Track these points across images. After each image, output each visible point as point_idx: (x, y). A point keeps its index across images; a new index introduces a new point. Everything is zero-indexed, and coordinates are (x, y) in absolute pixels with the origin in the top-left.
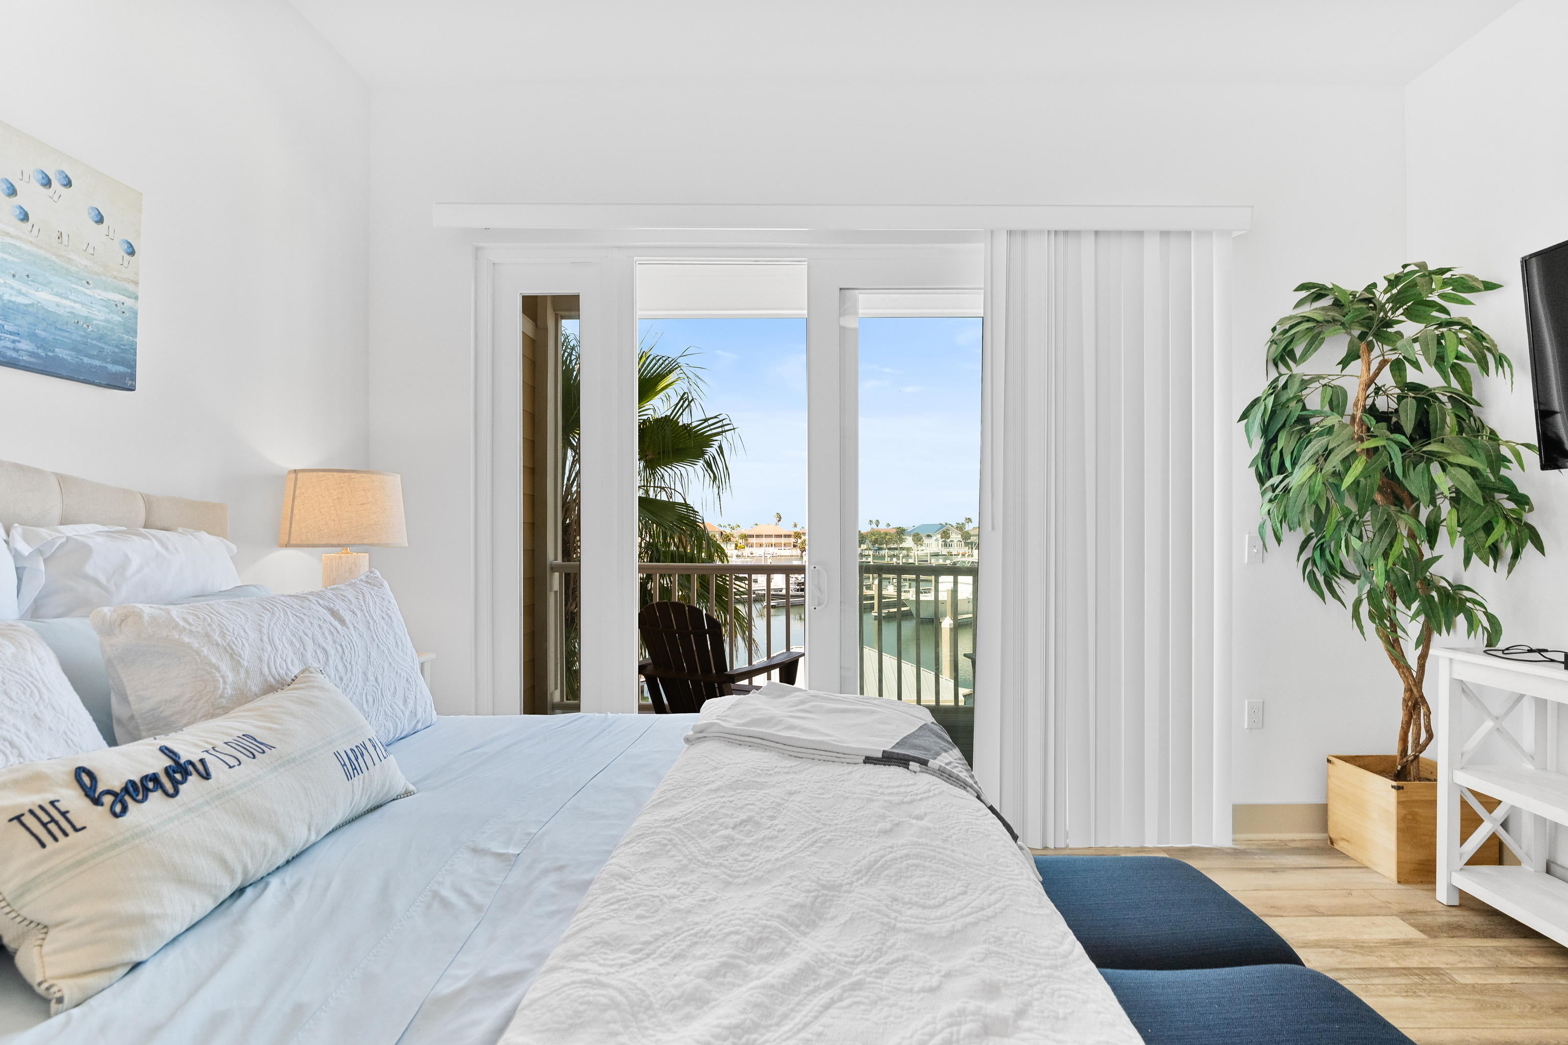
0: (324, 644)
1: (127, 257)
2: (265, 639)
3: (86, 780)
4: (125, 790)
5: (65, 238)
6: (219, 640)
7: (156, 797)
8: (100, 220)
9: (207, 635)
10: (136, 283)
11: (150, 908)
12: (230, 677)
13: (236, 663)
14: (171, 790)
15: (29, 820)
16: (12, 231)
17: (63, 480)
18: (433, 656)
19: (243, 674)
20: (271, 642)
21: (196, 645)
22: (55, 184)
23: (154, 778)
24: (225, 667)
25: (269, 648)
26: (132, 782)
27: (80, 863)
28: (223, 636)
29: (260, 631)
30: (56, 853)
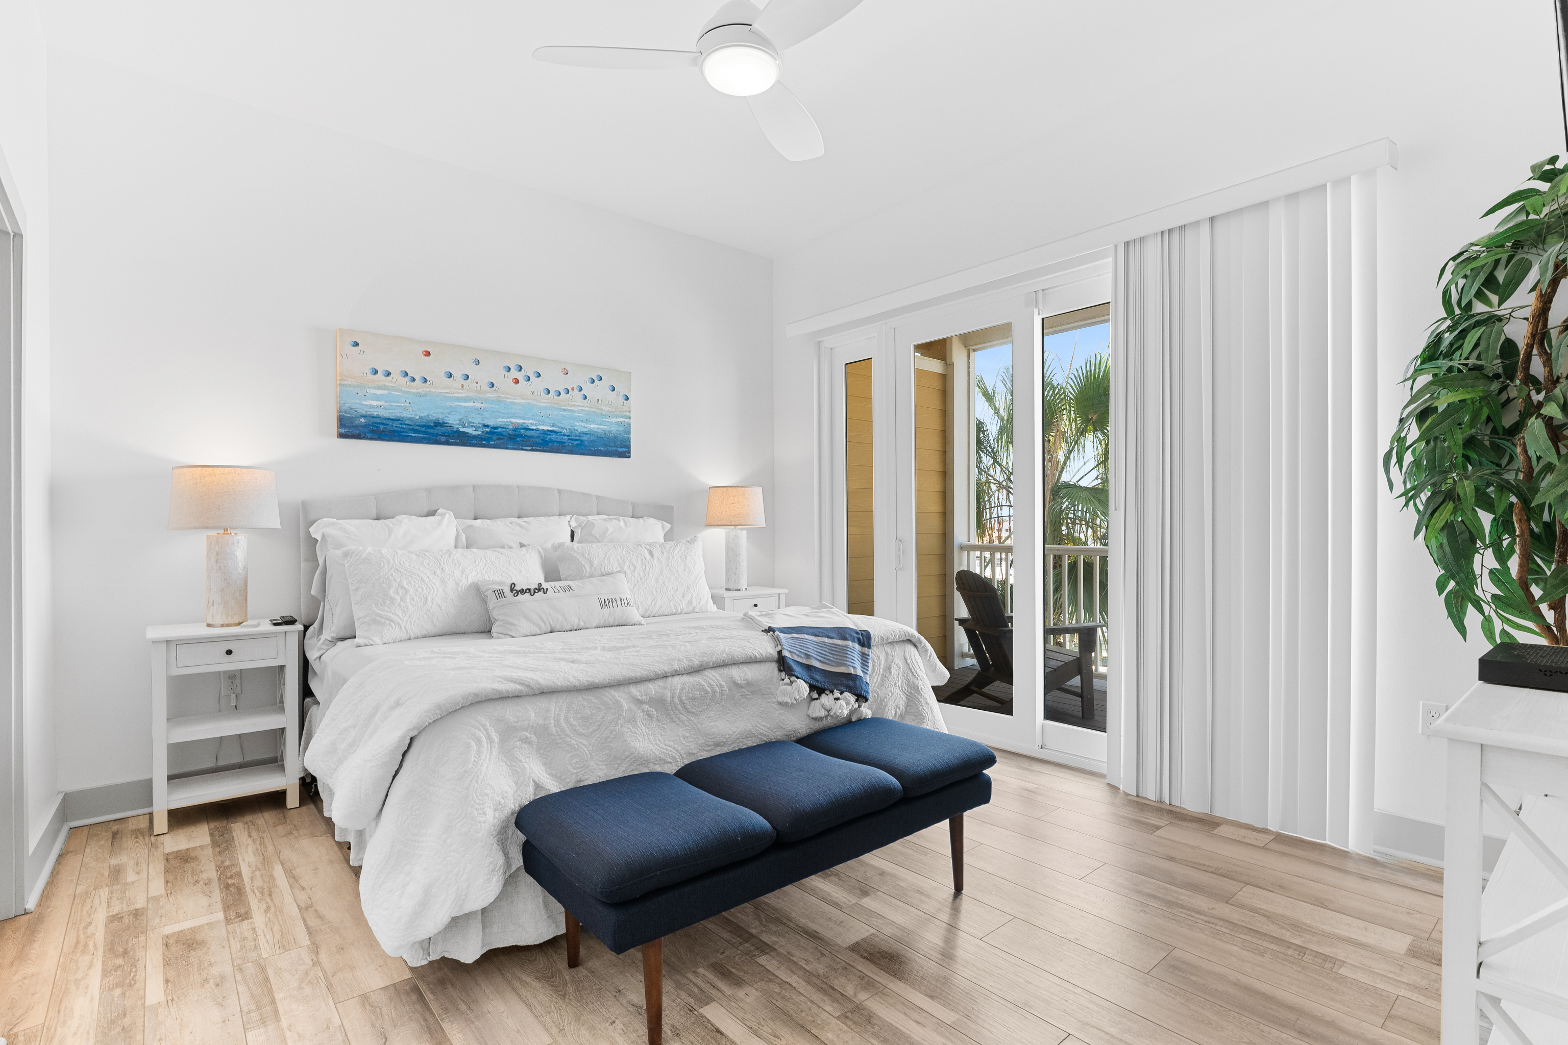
0: (635, 564)
1: (625, 401)
2: (606, 558)
3: (513, 586)
4: (520, 591)
5: (600, 401)
6: (587, 556)
7: (527, 595)
8: (614, 389)
9: (583, 554)
10: (630, 412)
11: (516, 622)
12: (588, 570)
13: (591, 565)
14: (532, 593)
15: (496, 592)
16: (581, 404)
17: (598, 497)
18: (787, 591)
19: (593, 570)
20: (609, 559)
21: (578, 557)
22: (596, 381)
23: (529, 590)
24: (587, 566)
25: (607, 562)
26: (523, 589)
27: (504, 605)
28: (589, 555)
29: (606, 555)
30: (499, 602)
